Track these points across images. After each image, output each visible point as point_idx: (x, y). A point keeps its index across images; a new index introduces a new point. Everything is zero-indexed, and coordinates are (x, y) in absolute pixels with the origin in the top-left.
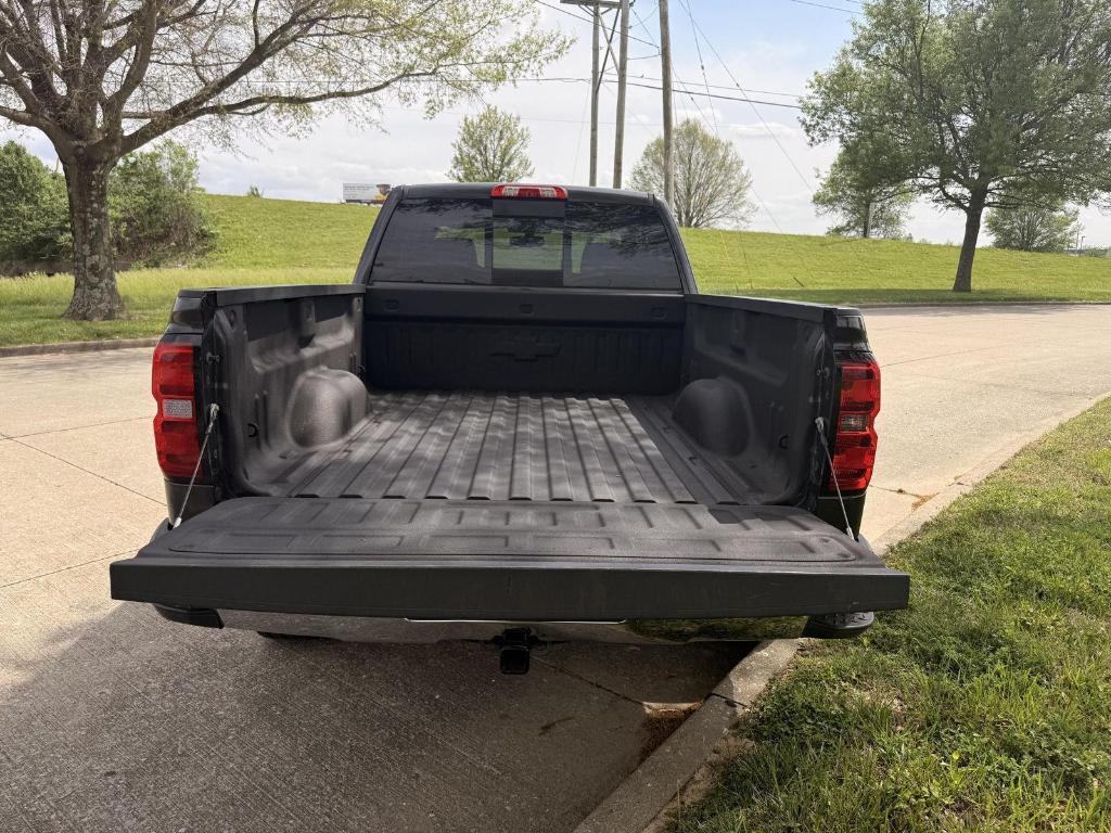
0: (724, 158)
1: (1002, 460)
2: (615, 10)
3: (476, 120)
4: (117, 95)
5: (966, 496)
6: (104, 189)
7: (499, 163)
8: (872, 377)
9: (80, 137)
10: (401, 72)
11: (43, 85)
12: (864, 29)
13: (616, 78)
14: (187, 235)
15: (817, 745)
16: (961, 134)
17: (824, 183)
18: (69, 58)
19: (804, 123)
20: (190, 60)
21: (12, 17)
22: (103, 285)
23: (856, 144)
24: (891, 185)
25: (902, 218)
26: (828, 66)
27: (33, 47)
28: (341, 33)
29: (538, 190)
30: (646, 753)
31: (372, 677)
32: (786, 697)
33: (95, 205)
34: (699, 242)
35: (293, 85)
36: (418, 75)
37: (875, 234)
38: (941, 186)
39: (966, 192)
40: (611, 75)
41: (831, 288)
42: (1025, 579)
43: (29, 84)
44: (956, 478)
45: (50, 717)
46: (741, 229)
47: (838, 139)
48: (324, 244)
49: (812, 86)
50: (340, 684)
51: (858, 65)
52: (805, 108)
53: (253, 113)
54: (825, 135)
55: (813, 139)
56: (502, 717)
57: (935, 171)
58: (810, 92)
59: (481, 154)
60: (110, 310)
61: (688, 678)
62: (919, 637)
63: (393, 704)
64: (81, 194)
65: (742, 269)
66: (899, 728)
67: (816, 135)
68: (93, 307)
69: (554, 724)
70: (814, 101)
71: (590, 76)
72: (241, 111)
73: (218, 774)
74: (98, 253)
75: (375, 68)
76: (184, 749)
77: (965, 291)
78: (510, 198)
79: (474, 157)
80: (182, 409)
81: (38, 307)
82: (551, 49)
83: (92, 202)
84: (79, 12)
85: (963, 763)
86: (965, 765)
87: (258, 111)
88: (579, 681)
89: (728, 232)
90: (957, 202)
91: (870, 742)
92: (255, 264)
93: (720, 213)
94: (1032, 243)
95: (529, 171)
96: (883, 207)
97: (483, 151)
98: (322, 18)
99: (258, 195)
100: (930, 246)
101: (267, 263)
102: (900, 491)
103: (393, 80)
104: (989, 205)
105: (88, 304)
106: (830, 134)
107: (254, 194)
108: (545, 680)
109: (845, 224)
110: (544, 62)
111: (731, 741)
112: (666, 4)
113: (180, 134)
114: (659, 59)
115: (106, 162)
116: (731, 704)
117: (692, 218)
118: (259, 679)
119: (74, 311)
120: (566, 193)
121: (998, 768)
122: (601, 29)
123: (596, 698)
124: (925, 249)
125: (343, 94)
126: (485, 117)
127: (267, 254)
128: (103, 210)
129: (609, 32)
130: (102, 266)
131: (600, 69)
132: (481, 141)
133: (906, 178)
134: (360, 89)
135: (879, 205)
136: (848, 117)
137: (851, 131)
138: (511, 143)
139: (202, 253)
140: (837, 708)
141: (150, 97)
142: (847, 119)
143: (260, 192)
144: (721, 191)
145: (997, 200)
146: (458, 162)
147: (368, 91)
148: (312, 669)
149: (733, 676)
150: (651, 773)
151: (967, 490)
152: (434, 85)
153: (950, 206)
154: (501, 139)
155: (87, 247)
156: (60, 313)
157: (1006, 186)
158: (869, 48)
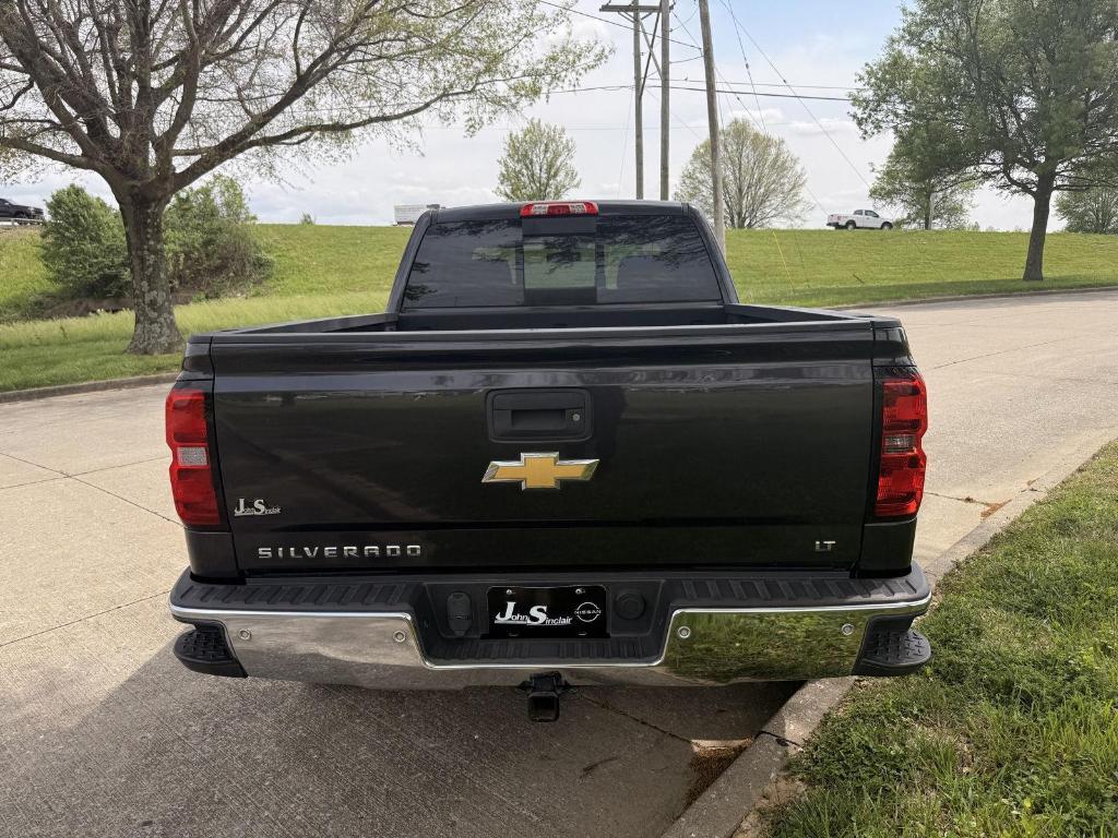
0: (778, 156)
1: (1079, 463)
2: (655, 14)
3: (521, 135)
4: (167, 134)
5: (1040, 503)
6: (159, 226)
7: (544, 176)
8: (918, 393)
9: (134, 177)
10: (441, 92)
11: (97, 128)
12: (914, 15)
13: (659, 83)
14: (244, 265)
15: (873, 791)
16: (1024, 116)
17: (879, 176)
18: (120, 101)
19: (855, 116)
20: (235, 95)
21: (66, 65)
22: (162, 320)
23: (911, 134)
24: (950, 173)
25: (966, 207)
26: (879, 56)
27: (86, 93)
28: (380, 57)
29: (568, 207)
30: (693, 796)
31: (410, 716)
32: (841, 736)
33: (152, 243)
34: (752, 243)
35: (335, 113)
36: (457, 94)
37: (938, 224)
38: (1006, 172)
39: (1033, 176)
40: (653, 80)
41: (892, 284)
42: (1106, 597)
43: (85, 129)
44: (1029, 484)
45: (91, 764)
46: (795, 228)
47: (892, 130)
48: (377, 267)
49: (861, 79)
50: (379, 724)
51: (911, 52)
52: (855, 101)
53: (299, 143)
54: (878, 127)
55: (866, 132)
56: (543, 758)
57: (997, 156)
58: (860, 85)
59: (527, 168)
60: (169, 344)
61: (739, 713)
62: (988, 665)
63: (432, 745)
64: (138, 232)
65: (799, 268)
66: (965, 770)
67: (869, 127)
68: (153, 341)
69: (596, 765)
70: (865, 94)
71: (633, 82)
72: (287, 141)
73: (253, 824)
74: (156, 289)
75: (415, 91)
76: (220, 796)
77: (1037, 279)
78: (540, 216)
79: (520, 172)
80: (197, 457)
81: (102, 343)
82: (589, 59)
83: (148, 240)
84: (128, 56)
85: (1038, 809)
86: (1040, 812)
87: (302, 141)
88: (624, 718)
89: (783, 231)
90: (1024, 187)
91: (933, 786)
92: (311, 290)
93: (774, 212)
94: (1108, 224)
95: (575, 182)
96: (945, 197)
97: (529, 165)
98: (360, 44)
99: (310, 223)
100: (997, 234)
101: (323, 289)
102: (968, 500)
103: (432, 101)
104: (1058, 188)
105: (149, 339)
106: (883, 125)
107: (307, 221)
108: (588, 718)
109: (905, 216)
110: (582, 72)
111: (782, 785)
112: (706, 4)
113: (229, 168)
114: (702, 61)
115: (160, 200)
116: (782, 742)
117: (745, 219)
118: (298, 721)
119: (136, 346)
120: (597, 208)
121: (1077, 816)
122: (641, 35)
123: (641, 736)
124: (992, 237)
125: (385, 119)
126: (529, 131)
127: (322, 279)
128: (159, 247)
129: (650, 38)
130: (160, 301)
131: (643, 76)
132: (526, 156)
133: (967, 166)
134: (401, 112)
135: (940, 194)
136: (902, 107)
137: (907, 120)
138: (556, 155)
139: (259, 282)
140: (897, 747)
141: (199, 133)
142: (901, 109)
143: (312, 219)
144: (774, 190)
145: (1066, 183)
146: (504, 178)
147: (408, 113)
148: (352, 708)
149: (784, 711)
150: (695, 822)
151: (1042, 496)
152: (474, 103)
153: (1015, 192)
154: (546, 151)
155: (145, 283)
156: (123, 349)
157: (1076, 167)
158: (921, 34)
